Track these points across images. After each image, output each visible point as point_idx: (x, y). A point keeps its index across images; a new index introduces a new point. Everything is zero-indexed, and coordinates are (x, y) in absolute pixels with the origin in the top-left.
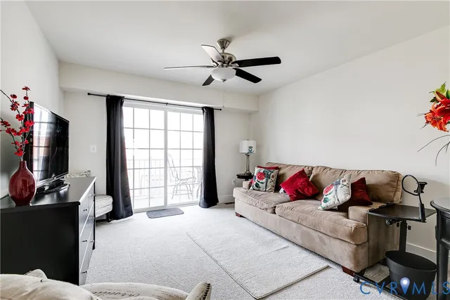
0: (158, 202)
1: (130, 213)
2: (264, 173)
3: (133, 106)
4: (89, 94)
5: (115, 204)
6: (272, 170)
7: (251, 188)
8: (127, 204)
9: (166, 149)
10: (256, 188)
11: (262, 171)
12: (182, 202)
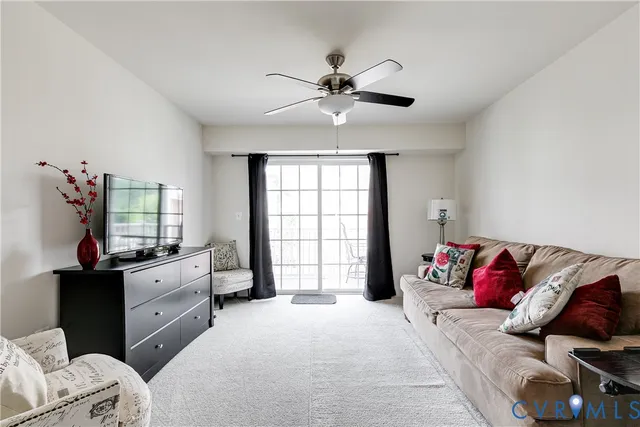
0: (310, 285)
1: (272, 293)
2: (447, 255)
3: (281, 164)
4: (233, 156)
5: (255, 279)
6: (462, 250)
7: (426, 278)
8: (270, 282)
9: (320, 215)
10: (432, 278)
11: (445, 251)
12: (342, 287)
